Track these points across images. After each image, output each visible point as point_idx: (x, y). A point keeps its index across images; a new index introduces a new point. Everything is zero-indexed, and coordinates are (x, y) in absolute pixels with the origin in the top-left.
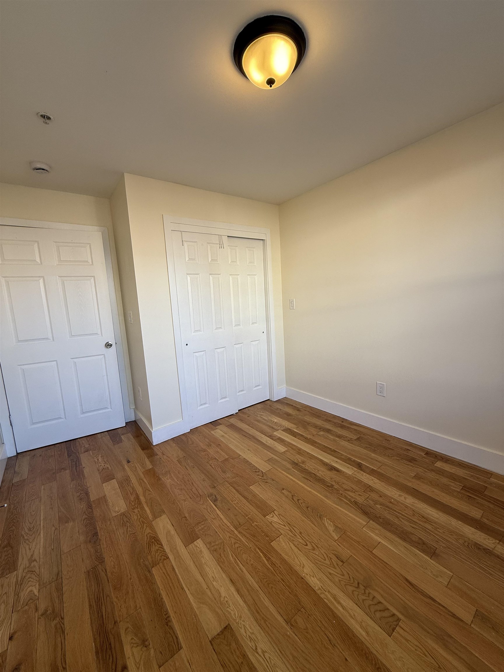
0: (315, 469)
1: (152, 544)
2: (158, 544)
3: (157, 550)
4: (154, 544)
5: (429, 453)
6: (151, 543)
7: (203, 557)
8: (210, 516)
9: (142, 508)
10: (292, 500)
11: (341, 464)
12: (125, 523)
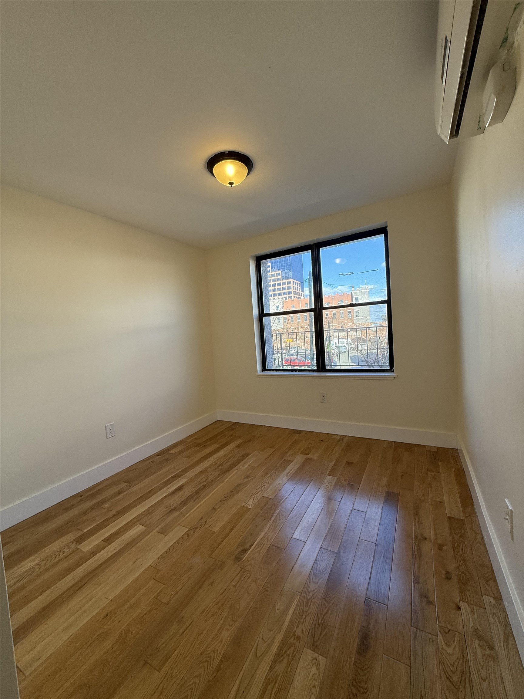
0: (181, 498)
1: (321, 569)
4: (320, 568)
5: (159, 454)
6: (321, 571)
7: (305, 527)
8: (265, 544)
9: (290, 626)
10: (226, 500)
11: (173, 485)
12: (322, 624)
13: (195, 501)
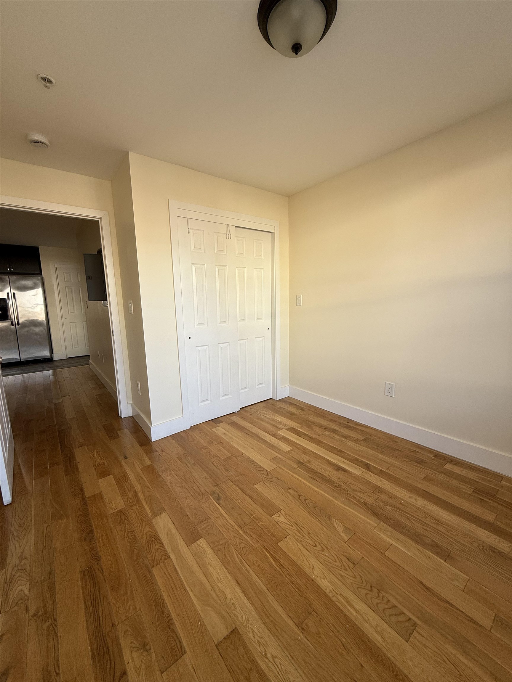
0: (321, 469)
1: (152, 543)
2: (158, 543)
3: (157, 549)
4: (154, 543)
5: (437, 455)
7: (206, 557)
8: (213, 514)
9: (141, 506)
10: (299, 500)
11: (348, 465)
12: (123, 521)
13: (310, 477)
